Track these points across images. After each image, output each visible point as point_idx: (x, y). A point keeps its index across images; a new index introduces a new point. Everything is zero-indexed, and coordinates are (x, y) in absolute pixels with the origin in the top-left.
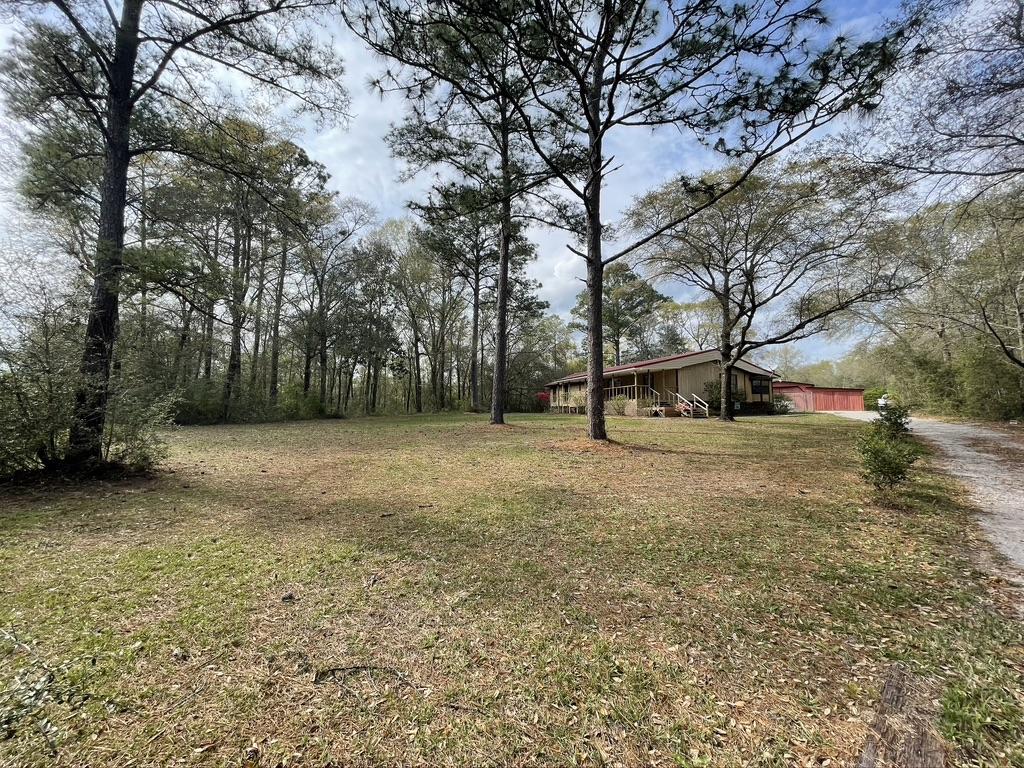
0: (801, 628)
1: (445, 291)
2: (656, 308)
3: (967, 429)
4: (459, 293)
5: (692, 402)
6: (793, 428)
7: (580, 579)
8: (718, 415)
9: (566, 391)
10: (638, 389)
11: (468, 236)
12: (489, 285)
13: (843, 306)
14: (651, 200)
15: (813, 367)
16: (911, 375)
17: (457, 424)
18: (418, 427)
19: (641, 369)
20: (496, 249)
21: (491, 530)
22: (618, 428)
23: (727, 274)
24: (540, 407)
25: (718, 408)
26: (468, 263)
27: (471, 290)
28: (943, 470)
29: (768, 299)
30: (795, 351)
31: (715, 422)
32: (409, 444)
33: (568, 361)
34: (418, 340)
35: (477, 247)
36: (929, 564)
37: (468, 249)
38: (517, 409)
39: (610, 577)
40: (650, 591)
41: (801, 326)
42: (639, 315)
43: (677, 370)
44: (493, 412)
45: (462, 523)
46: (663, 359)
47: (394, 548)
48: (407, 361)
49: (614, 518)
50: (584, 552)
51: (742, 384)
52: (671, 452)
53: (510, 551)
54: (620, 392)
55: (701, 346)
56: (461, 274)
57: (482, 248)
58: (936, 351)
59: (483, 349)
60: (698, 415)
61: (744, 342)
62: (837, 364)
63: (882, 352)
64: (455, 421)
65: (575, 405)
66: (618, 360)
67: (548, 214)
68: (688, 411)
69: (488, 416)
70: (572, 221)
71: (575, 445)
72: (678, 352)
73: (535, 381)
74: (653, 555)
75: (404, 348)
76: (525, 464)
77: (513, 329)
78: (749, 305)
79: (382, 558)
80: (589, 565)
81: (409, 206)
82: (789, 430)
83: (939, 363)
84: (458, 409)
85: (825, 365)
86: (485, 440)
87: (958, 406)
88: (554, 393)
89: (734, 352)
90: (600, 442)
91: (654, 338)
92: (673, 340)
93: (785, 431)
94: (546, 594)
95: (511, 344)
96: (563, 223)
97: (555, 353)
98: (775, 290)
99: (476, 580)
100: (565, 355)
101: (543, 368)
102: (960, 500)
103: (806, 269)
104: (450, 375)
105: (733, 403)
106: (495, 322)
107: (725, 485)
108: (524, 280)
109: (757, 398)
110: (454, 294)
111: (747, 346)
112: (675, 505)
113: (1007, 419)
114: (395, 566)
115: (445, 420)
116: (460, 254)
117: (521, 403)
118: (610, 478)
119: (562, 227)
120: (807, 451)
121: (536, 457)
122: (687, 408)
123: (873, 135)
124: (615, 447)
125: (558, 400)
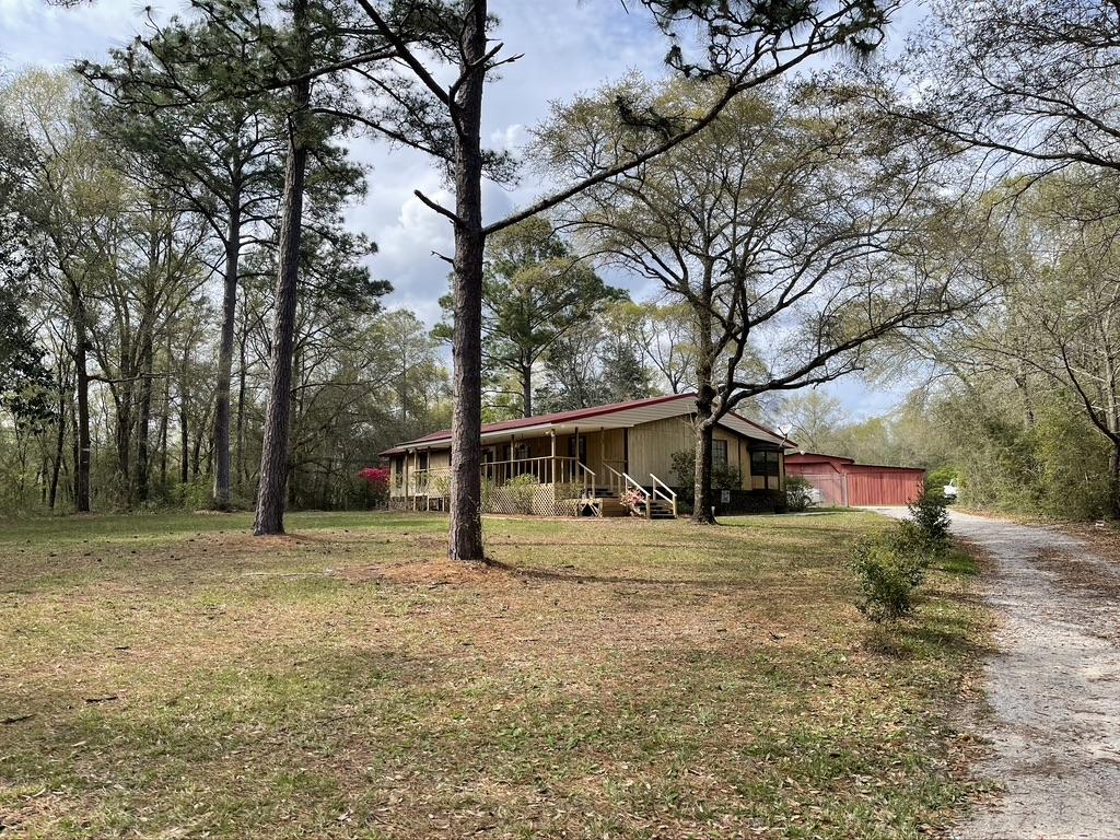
0: (700, 817)
1: (155, 243)
2: (599, 310)
3: (1042, 535)
4: (189, 248)
5: (649, 489)
6: (805, 536)
7: (391, 788)
8: (691, 513)
9: (423, 465)
10: (558, 462)
11: (218, 129)
12: (262, 237)
13: (878, 333)
14: (581, 114)
15: (858, 430)
16: (981, 447)
17: (177, 537)
18: (77, 544)
19: (563, 426)
20: (279, 163)
21: (239, 731)
22: (514, 538)
23: (709, 261)
24: (369, 498)
25: (691, 501)
26: (215, 185)
27: (218, 242)
28: (981, 597)
29: (772, 312)
30: (829, 400)
31: (685, 525)
32: (60, 580)
33: (431, 405)
34: (85, 346)
35: (237, 154)
36: (896, 724)
37: (214, 157)
38: (320, 503)
39: (442, 780)
40: (499, 793)
41: (819, 362)
42: (569, 322)
43: (626, 429)
44: (261, 508)
45: (178, 723)
46: (609, 406)
47: (35, 775)
48: (54, 393)
49: (469, 694)
50: (406, 749)
51: (737, 458)
52: (593, 579)
53: (272, 761)
54: (525, 468)
55: (674, 385)
56: (195, 205)
57: (249, 158)
58: (1013, 412)
59: (243, 373)
60: (658, 513)
61: (732, 385)
62: (892, 425)
63: (946, 408)
64: (172, 530)
65: (439, 495)
66: (528, 406)
67: (388, 116)
68: (641, 506)
69: (250, 517)
70: (436, 134)
71: (422, 571)
72: (636, 395)
73: (359, 443)
74: (518, 745)
75: (48, 361)
76: (322, 611)
77: (314, 331)
78: (738, 321)
79: (14, 792)
80: (411, 766)
81: (81, 70)
82: (796, 540)
83: (1018, 428)
84: (182, 503)
85: (874, 426)
86: (240, 568)
87: (1038, 498)
88: (399, 470)
89: (718, 399)
90: (471, 564)
91: (595, 366)
92: (628, 372)
93: (791, 540)
94: (330, 817)
95: (308, 364)
96: (418, 136)
97: (402, 388)
98: (783, 297)
99: (202, 811)
100: (423, 392)
101: (377, 417)
102: (978, 640)
103: (829, 265)
104: (164, 427)
105: (719, 492)
106: (272, 318)
107: (666, 632)
108: (339, 234)
109: (760, 483)
110: (179, 249)
111: (736, 392)
112: (575, 667)
113: (1093, 520)
114: (41, 804)
115: (150, 529)
116: (197, 164)
117: (327, 489)
118: (478, 630)
119: (415, 145)
120: (809, 573)
121: (344, 600)
122: (641, 500)
123: (902, 72)
124: (496, 572)
125: (406, 484)
